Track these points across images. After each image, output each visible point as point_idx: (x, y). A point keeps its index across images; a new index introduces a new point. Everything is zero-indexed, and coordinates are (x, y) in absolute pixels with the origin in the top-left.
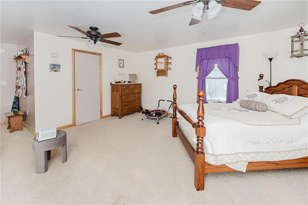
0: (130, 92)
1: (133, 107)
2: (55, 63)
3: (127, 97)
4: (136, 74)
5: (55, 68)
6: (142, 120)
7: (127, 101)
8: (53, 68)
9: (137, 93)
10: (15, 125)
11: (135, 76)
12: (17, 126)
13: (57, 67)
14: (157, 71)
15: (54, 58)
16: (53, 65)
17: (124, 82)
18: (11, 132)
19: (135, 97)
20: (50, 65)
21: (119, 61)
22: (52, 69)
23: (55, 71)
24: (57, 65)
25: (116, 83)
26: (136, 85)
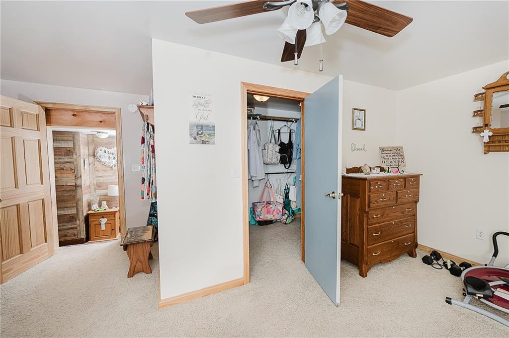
0: (392, 198)
1: (397, 242)
2: (203, 122)
3: (382, 215)
4: (402, 148)
5: (202, 134)
6: (449, 301)
7: (381, 227)
8: (198, 134)
9: (409, 203)
10: (137, 262)
11: (398, 152)
12: (142, 263)
13: (206, 132)
14: (491, 134)
15: (200, 107)
16: (197, 126)
17: (368, 171)
18: (130, 277)
19: (403, 213)
20: (192, 126)
21: (353, 113)
22: (195, 139)
23: (203, 142)
24: (207, 126)
25: (347, 173)
26: (406, 179)
